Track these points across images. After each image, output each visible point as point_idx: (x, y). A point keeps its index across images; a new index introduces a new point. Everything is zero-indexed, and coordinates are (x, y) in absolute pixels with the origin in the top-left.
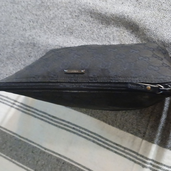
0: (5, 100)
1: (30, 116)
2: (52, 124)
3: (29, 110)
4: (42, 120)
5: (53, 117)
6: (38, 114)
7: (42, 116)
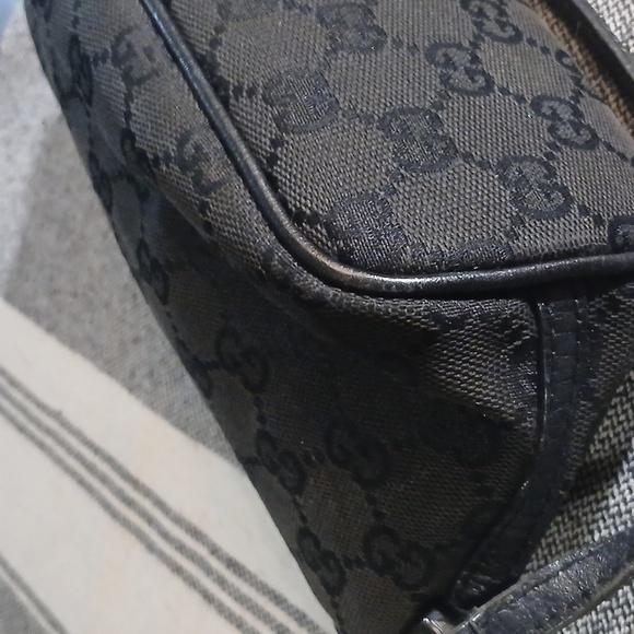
0: (49, 432)
1: (131, 539)
2: (221, 609)
3: (130, 503)
4: (177, 570)
5: (232, 564)
6: (165, 535)
7: (181, 548)
